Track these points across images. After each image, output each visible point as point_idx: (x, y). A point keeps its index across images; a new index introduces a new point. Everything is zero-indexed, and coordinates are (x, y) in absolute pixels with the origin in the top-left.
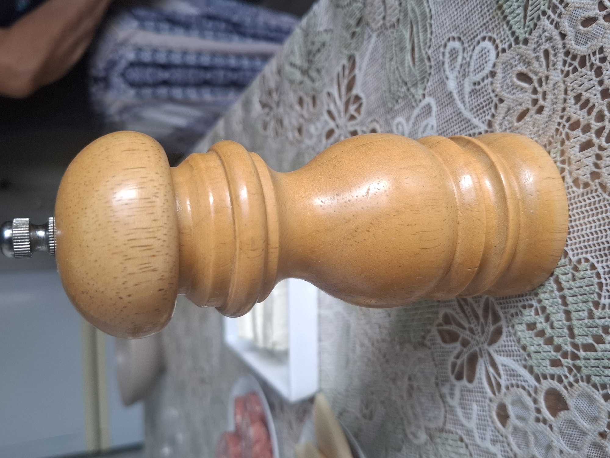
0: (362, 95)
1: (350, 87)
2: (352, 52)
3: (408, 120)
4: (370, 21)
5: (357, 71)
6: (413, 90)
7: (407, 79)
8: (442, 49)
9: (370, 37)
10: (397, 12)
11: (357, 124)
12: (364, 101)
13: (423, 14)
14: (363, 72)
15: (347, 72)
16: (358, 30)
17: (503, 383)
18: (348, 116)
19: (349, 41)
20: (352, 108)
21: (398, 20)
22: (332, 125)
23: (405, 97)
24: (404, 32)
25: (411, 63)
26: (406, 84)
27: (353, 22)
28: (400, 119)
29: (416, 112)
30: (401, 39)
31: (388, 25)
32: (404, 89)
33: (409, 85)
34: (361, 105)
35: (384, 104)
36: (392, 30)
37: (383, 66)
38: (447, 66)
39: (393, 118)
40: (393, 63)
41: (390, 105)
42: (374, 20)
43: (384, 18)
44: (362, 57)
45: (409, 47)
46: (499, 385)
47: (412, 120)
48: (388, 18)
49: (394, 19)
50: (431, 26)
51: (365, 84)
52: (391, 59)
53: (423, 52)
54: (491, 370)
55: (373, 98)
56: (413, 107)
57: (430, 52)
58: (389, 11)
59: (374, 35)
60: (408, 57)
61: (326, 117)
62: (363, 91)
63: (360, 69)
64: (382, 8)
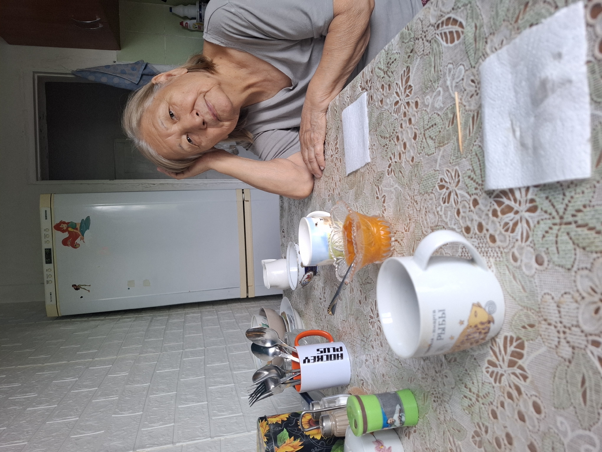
0: (412, 85)
1: (407, 81)
2: (408, 65)
3: (431, 97)
4: (417, 51)
5: (410, 74)
6: (434, 84)
7: (432, 79)
8: (446, 67)
9: (417, 58)
10: (429, 48)
11: (409, 99)
12: (413, 88)
13: (440, 51)
14: (413, 75)
15: (406, 74)
16: (411, 54)
17: (459, 201)
18: (406, 95)
19: (407, 59)
20: (408, 91)
21: (429, 52)
22: (398, 99)
23: (430, 87)
24: (432, 58)
25: (434, 72)
26: (431, 81)
27: (409, 51)
28: (428, 97)
29: (435, 94)
30: (430, 62)
31: (425, 54)
32: (430, 83)
33: (432, 82)
34: (412, 90)
35: (422, 89)
36: (427, 56)
37: (422, 73)
38: (447, 74)
39: (425, 96)
40: (426, 71)
41: (424, 90)
42: (419, 51)
43: (423, 51)
44: (413, 68)
45: (433, 65)
46: (458, 202)
47: (433, 97)
48: (425, 51)
49: (428, 52)
50: (442, 57)
51: (414, 80)
52: (426, 70)
53: (439, 68)
54: (456, 197)
55: (417, 86)
56: (433, 91)
57: (441, 68)
58: (426, 48)
59: (419, 58)
60: (433, 69)
61: (395, 95)
62: (413, 83)
63: (412, 73)
64: (423, 46)
